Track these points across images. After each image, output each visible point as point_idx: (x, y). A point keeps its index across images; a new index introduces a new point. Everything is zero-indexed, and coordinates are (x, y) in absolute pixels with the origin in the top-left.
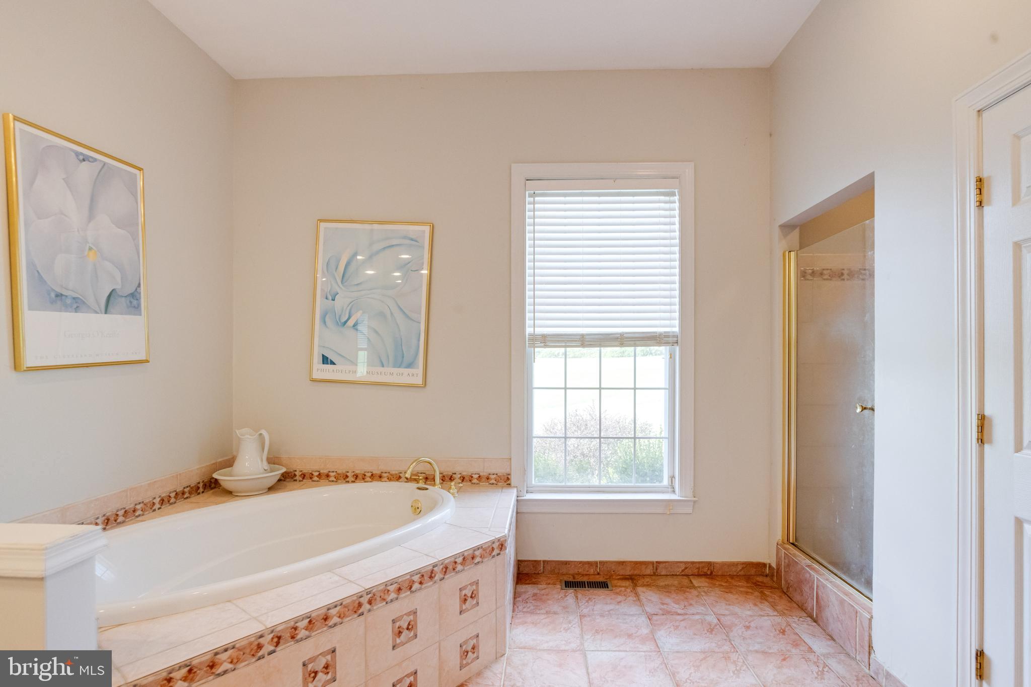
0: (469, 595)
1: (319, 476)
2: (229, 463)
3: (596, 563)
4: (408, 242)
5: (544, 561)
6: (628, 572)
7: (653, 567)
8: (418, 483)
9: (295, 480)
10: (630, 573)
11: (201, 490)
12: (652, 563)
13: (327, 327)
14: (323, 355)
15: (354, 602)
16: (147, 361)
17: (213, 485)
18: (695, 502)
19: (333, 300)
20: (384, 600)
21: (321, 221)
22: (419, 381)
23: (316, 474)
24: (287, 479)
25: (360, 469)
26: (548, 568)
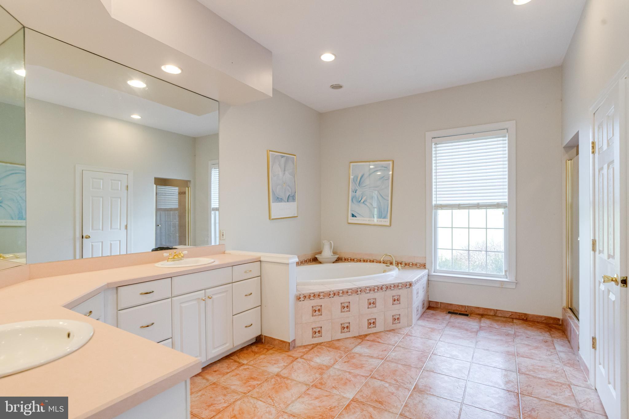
0: (396, 299)
1: (351, 260)
2: (320, 253)
3: (465, 306)
4: (383, 168)
5: (441, 303)
6: (481, 312)
7: (494, 312)
8: (387, 264)
9: (342, 261)
10: (482, 313)
11: (312, 261)
12: (494, 310)
13: (353, 203)
14: (352, 214)
15: (355, 290)
16: (297, 217)
17: (315, 260)
18: (516, 283)
19: (356, 192)
20: (365, 292)
21: (351, 162)
22: (388, 224)
23: (350, 259)
24: (339, 260)
25: (366, 258)
26: (443, 306)
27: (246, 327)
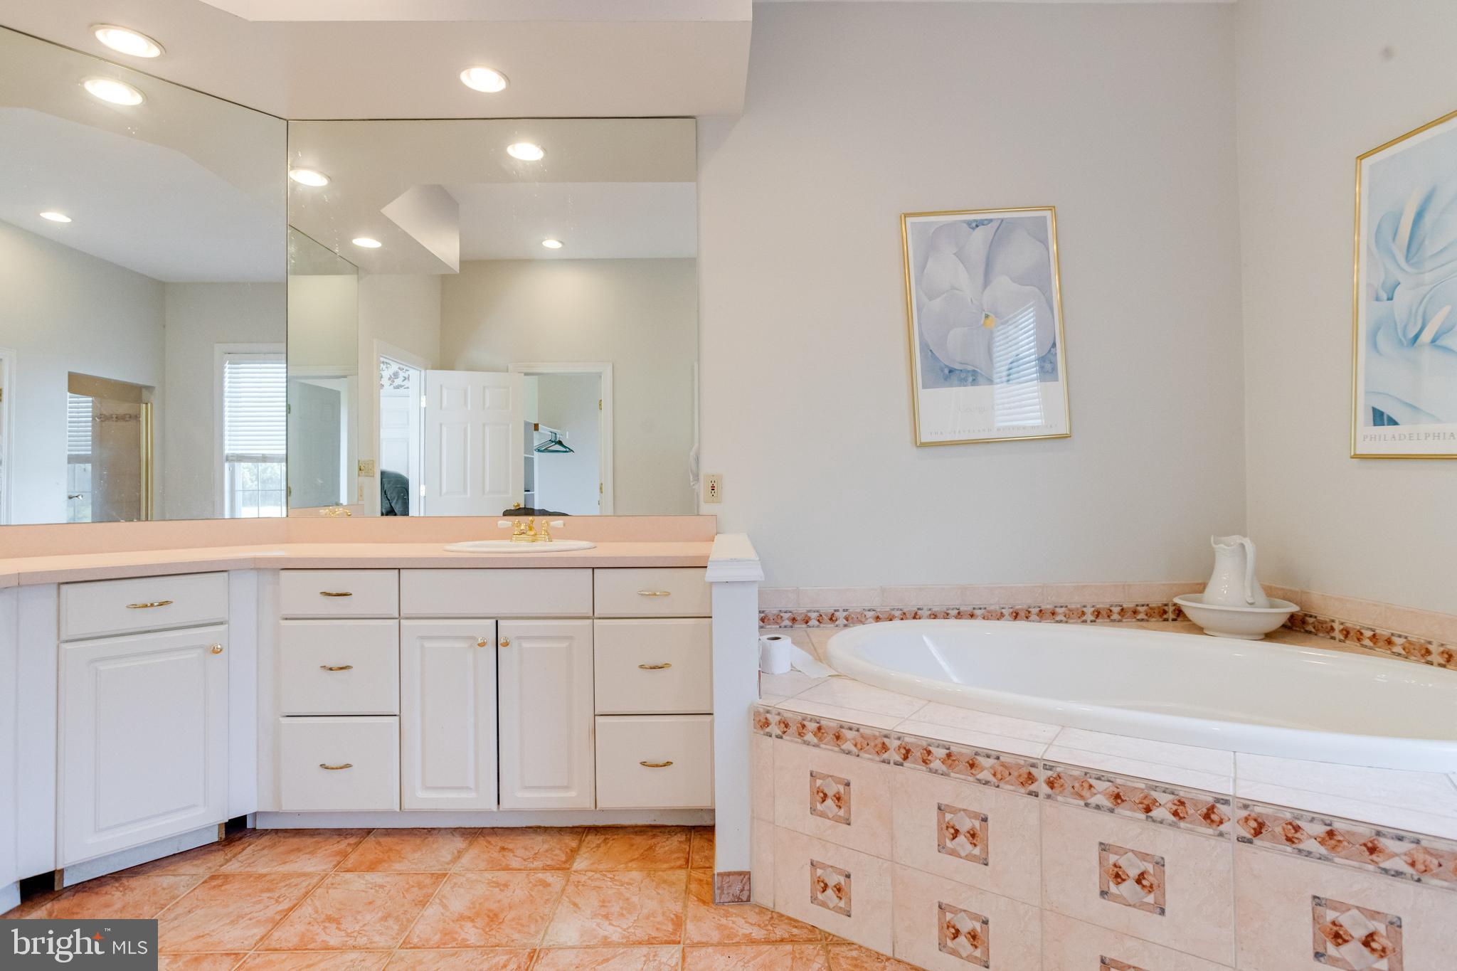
1: (1373, 638)
13: (1379, 352)
14: (1375, 410)
16: (1070, 435)
19: (1391, 297)
20: (1082, 797)
23: (1368, 634)
24: (1304, 629)
27: (643, 764)
